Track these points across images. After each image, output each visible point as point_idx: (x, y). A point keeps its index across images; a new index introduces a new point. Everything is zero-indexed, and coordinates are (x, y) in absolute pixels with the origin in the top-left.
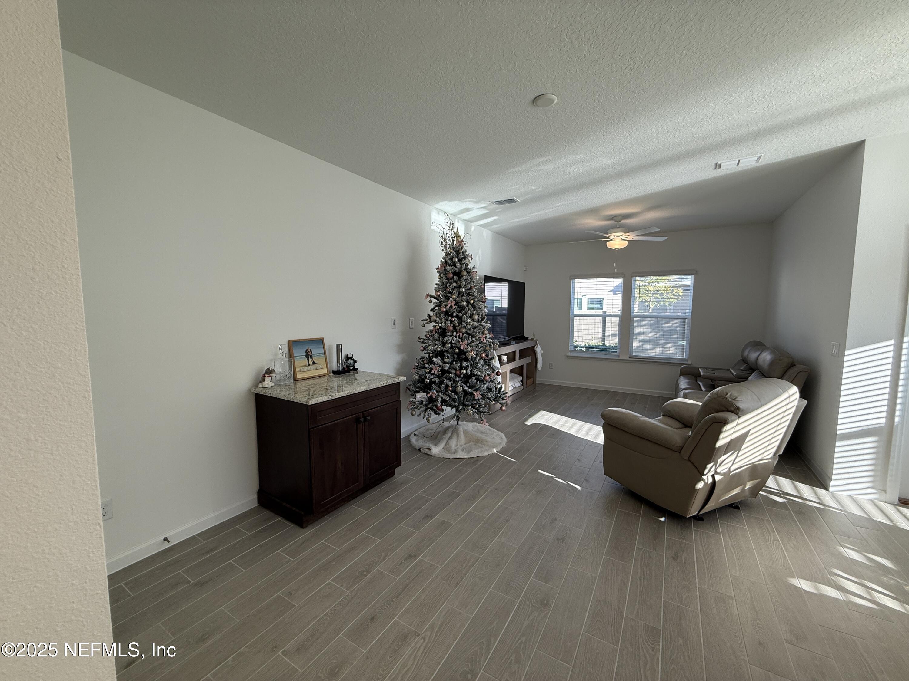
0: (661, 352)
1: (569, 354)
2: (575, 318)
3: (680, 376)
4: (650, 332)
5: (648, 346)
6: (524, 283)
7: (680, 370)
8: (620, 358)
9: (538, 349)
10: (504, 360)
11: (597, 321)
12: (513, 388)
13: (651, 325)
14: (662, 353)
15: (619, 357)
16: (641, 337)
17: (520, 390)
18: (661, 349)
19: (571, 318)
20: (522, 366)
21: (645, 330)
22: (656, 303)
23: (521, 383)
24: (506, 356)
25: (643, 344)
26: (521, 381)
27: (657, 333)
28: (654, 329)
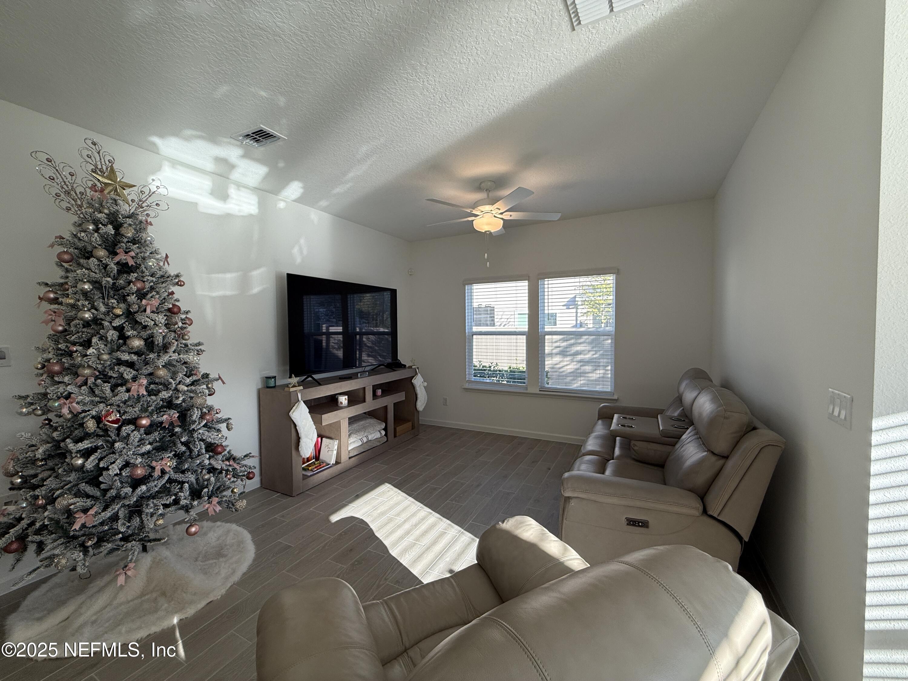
0: (601, 375)
1: (467, 386)
2: (474, 336)
3: (598, 419)
4: (589, 351)
5: (588, 368)
6: (396, 290)
7: (599, 412)
8: (528, 392)
9: (418, 382)
10: (341, 403)
11: (518, 341)
12: (361, 443)
13: (590, 343)
14: (603, 377)
15: (527, 390)
16: (579, 357)
17: (378, 444)
18: (602, 372)
19: (467, 337)
20: (386, 407)
21: (583, 348)
22: (608, 318)
23: (383, 433)
24: (346, 397)
25: (581, 366)
26: (383, 429)
27: (596, 352)
28: (593, 347)
